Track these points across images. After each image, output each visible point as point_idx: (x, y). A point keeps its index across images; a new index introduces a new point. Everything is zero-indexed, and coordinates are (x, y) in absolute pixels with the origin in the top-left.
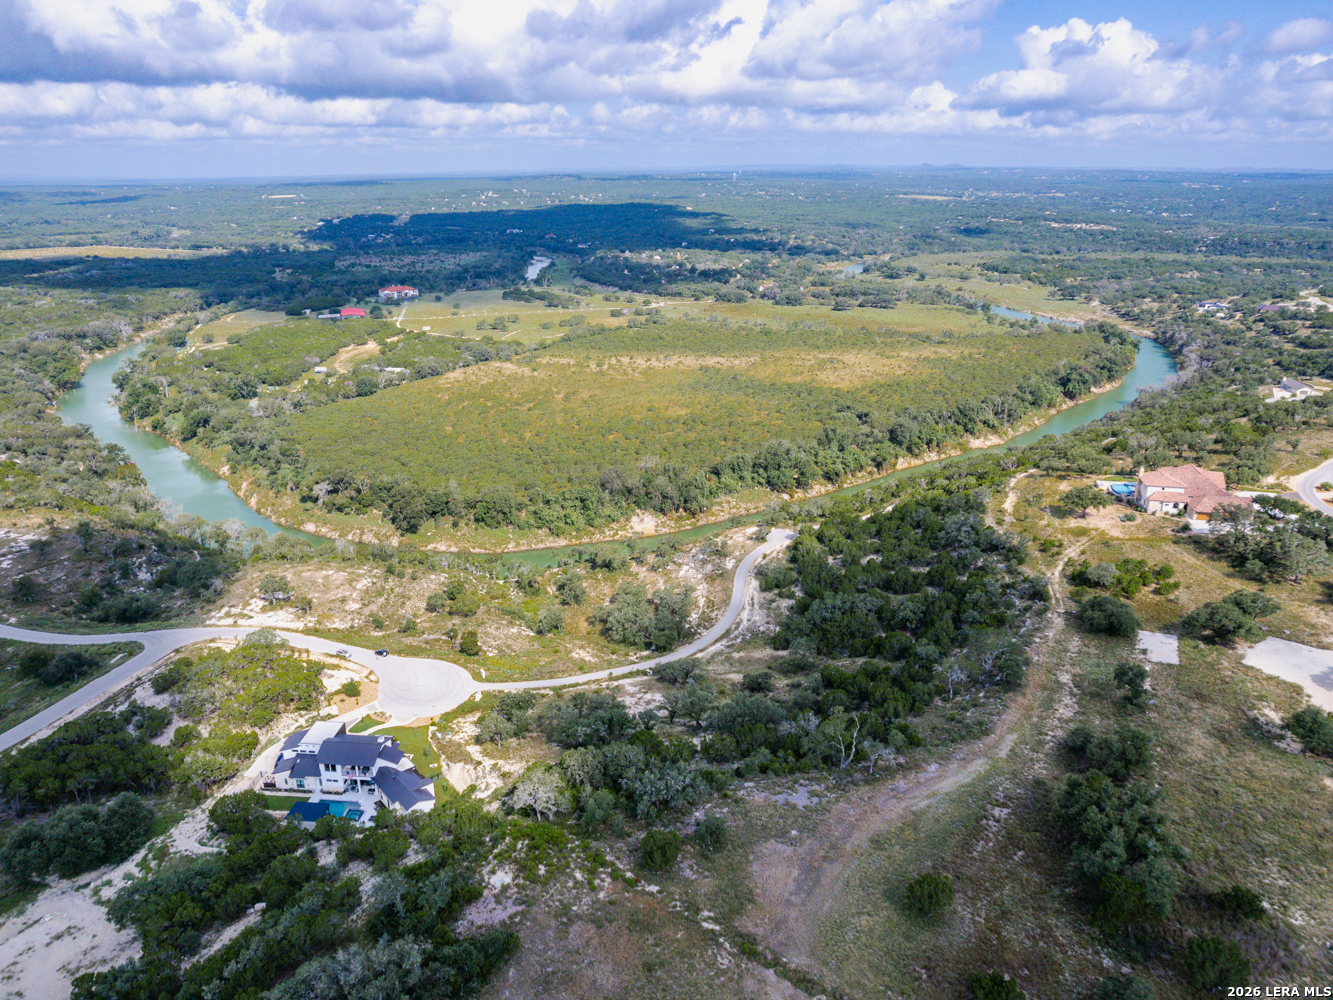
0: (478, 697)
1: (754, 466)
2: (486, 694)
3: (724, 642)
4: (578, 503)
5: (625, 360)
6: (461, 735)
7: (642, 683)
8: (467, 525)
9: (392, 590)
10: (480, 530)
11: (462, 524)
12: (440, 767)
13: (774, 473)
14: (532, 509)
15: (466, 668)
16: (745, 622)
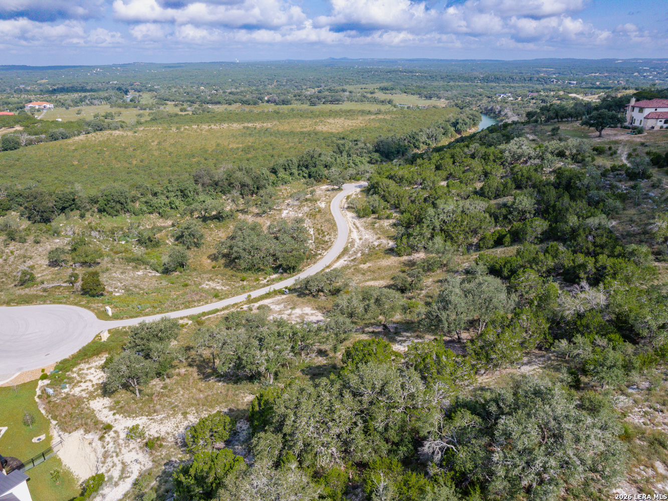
0: (105, 336)
1: (298, 167)
2: (114, 333)
3: (346, 258)
4: (179, 193)
5: (195, 127)
6: (84, 386)
7: (283, 301)
8: (92, 215)
9: (12, 252)
10: (103, 218)
11: (88, 215)
12: (49, 438)
13: (313, 169)
14: (144, 200)
15: (89, 308)
16: (358, 241)
